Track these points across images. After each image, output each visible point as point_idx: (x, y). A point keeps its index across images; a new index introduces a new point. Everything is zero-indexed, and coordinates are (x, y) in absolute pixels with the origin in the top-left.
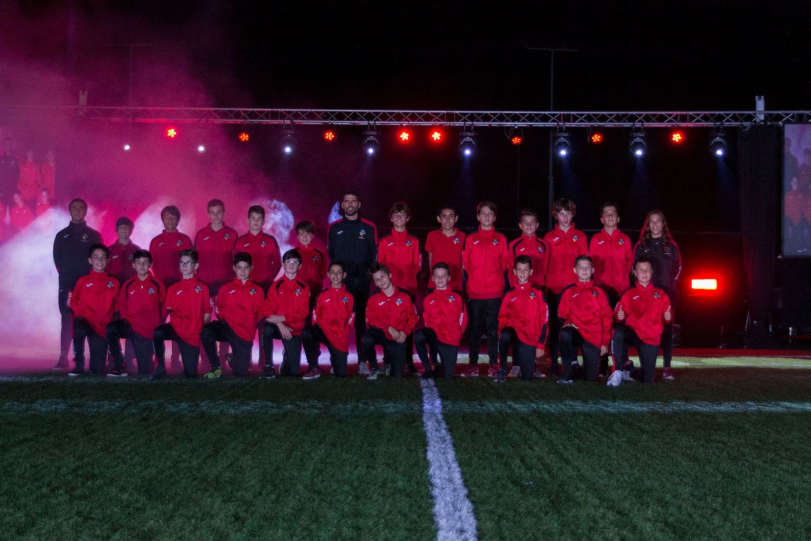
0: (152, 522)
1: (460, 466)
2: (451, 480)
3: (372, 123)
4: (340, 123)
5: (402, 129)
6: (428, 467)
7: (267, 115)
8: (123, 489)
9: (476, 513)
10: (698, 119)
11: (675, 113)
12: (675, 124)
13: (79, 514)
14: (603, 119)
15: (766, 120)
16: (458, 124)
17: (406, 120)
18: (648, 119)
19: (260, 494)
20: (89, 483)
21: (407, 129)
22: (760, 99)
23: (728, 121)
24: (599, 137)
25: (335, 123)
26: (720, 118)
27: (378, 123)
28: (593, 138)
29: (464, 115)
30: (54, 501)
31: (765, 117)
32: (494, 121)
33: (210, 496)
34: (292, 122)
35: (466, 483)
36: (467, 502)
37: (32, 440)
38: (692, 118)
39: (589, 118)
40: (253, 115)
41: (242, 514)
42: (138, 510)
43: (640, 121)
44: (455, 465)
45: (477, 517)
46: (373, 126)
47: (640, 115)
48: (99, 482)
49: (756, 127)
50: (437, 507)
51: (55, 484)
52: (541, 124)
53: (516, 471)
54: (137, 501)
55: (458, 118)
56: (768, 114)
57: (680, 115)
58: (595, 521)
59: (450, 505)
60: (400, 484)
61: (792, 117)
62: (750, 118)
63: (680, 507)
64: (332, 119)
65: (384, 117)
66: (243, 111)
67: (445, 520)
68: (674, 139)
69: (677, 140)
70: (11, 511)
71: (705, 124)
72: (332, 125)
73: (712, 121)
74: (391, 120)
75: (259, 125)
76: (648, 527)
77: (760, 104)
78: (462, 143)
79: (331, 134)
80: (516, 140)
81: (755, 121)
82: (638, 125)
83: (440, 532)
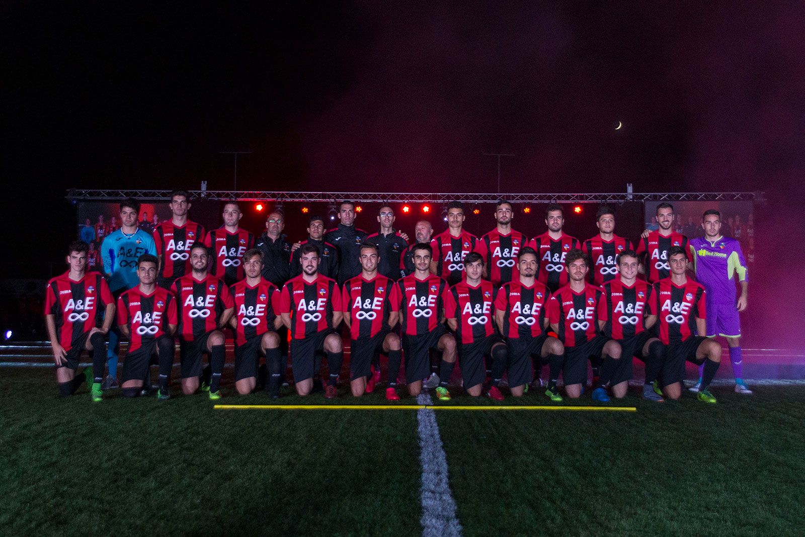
0: (232, 467)
1: (438, 425)
2: (432, 436)
3: (385, 201)
4: (365, 201)
5: (404, 204)
6: (418, 426)
7: (319, 197)
8: (216, 443)
9: (448, 460)
10: (591, 198)
11: (577, 194)
12: (577, 201)
13: (185, 461)
14: (531, 198)
15: (633, 199)
16: (439, 201)
17: (407, 199)
18: (559, 198)
19: (306, 446)
20: (194, 438)
21: (407, 205)
22: (629, 186)
23: (610, 199)
24: (529, 209)
25: (362, 201)
26: (605, 197)
27: (390, 201)
28: (525, 210)
29: (444, 195)
30: (169, 452)
31: (633, 197)
32: (462, 199)
33: (274, 447)
34: (336, 201)
35: (442, 438)
36: (442, 452)
37: (162, 407)
38: (587, 198)
39: (522, 198)
40: (311, 196)
41: (293, 461)
42: (224, 458)
43: (554, 199)
44: (435, 425)
45: (449, 464)
46: (386, 203)
47: (554, 196)
48: (201, 437)
49: (627, 203)
50: (422, 455)
51: (172, 439)
52: (492, 202)
53: (475, 428)
54: (225, 451)
55: (440, 197)
56: (635, 195)
57: (580, 195)
58: (527, 466)
59: (431, 454)
60: (398, 438)
61: (650, 197)
62: (623, 197)
63: (583, 455)
64: (360, 199)
65: (393, 197)
66: (304, 194)
67: (427, 465)
68: (576, 211)
69: (578, 212)
70: (140, 459)
71: (595, 201)
72: (360, 202)
73: (599, 200)
74: (397, 199)
75: (314, 202)
76: (562, 470)
77: (630, 189)
78: (442, 213)
79: (359, 208)
80: (476, 212)
81: (627, 200)
82: (553, 202)
83: (423, 474)
